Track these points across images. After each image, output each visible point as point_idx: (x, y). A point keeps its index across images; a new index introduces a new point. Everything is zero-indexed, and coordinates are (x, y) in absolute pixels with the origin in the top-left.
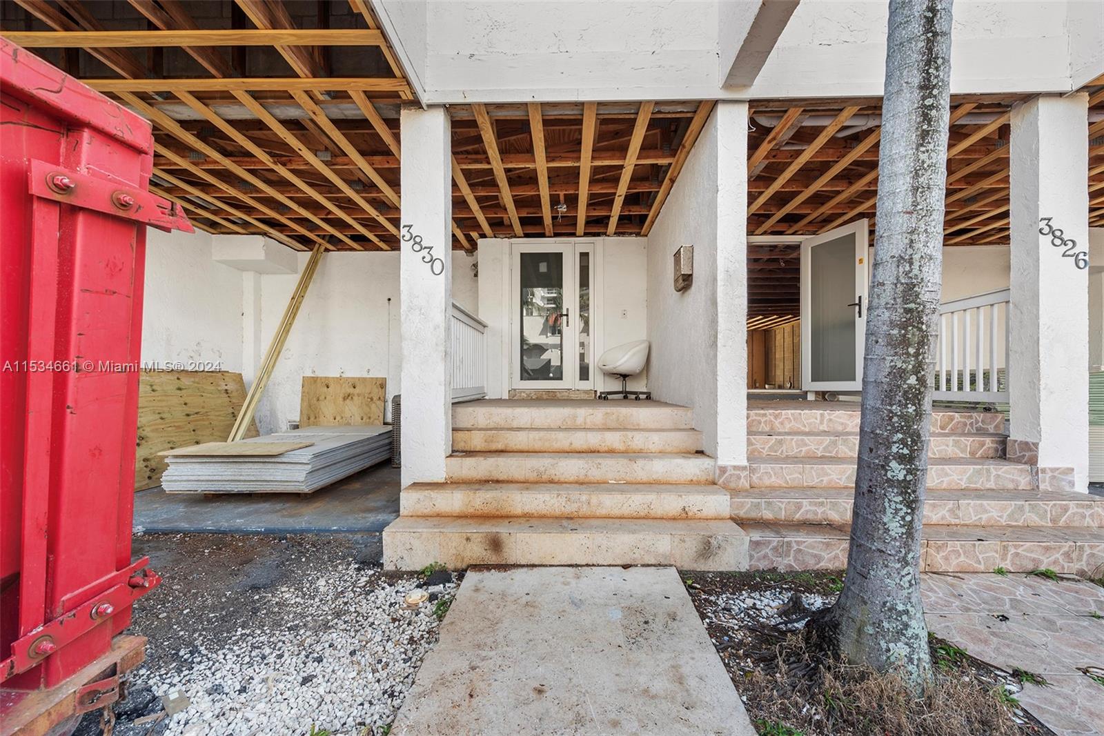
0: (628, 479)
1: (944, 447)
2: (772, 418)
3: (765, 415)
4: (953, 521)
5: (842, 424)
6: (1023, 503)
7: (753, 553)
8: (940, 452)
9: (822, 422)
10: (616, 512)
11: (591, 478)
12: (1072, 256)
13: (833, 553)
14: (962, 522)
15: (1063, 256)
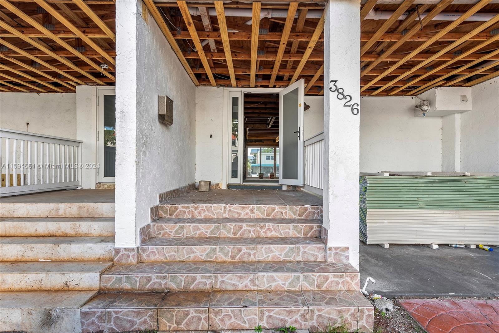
0: (54, 258)
1: (288, 230)
2: (193, 209)
3: (188, 207)
4: (253, 288)
5: (238, 213)
6: (300, 274)
7: (83, 320)
8: (285, 233)
9: (225, 212)
10: (16, 287)
11: (26, 258)
12: (350, 106)
13: (143, 319)
14: (259, 289)
15: (344, 106)
